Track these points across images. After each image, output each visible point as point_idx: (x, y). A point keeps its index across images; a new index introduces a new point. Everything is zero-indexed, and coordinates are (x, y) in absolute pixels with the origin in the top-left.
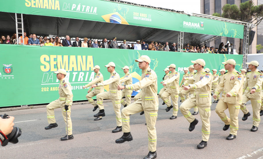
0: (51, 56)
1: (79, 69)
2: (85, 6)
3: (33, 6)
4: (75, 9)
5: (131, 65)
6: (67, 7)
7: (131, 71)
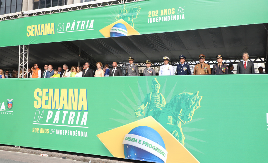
0: (44, 90)
1: (70, 108)
2: (80, 22)
3: (33, 35)
4: (69, 29)
5: (143, 104)
6: (61, 28)
7: (143, 115)
